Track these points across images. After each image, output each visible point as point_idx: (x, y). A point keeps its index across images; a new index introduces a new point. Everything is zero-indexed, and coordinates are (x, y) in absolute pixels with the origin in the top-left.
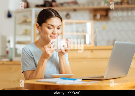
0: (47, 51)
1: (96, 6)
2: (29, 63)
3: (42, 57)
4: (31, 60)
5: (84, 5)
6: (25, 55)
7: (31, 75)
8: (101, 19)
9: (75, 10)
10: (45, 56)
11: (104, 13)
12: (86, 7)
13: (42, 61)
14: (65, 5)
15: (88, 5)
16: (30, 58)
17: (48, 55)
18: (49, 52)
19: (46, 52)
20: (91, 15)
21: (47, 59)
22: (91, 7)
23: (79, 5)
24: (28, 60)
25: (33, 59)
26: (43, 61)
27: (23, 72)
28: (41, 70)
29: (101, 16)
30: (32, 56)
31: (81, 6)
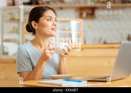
0: (47, 53)
1: (82, 5)
2: (25, 63)
3: (41, 59)
4: (28, 61)
5: (70, 3)
6: (21, 55)
7: (28, 77)
8: (87, 17)
9: (61, 8)
10: (44, 58)
11: (90, 12)
12: (73, 5)
13: (40, 63)
14: (52, 3)
15: (75, 3)
16: (27, 58)
17: (48, 57)
18: (48, 55)
19: (45, 54)
20: (78, 14)
21: (46, 61)
22: (77, 5)
23: (65, 3)
24: (24, 60)
25: (30, 59)
26: (42, 63)
27: (18, 73)
28: (39, 72)
29: (87, 14)
30: (28, 57)
31: (68, 5)
